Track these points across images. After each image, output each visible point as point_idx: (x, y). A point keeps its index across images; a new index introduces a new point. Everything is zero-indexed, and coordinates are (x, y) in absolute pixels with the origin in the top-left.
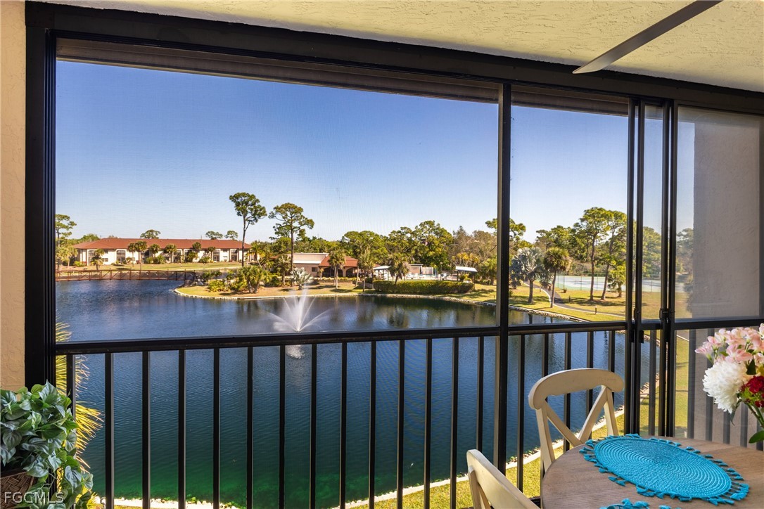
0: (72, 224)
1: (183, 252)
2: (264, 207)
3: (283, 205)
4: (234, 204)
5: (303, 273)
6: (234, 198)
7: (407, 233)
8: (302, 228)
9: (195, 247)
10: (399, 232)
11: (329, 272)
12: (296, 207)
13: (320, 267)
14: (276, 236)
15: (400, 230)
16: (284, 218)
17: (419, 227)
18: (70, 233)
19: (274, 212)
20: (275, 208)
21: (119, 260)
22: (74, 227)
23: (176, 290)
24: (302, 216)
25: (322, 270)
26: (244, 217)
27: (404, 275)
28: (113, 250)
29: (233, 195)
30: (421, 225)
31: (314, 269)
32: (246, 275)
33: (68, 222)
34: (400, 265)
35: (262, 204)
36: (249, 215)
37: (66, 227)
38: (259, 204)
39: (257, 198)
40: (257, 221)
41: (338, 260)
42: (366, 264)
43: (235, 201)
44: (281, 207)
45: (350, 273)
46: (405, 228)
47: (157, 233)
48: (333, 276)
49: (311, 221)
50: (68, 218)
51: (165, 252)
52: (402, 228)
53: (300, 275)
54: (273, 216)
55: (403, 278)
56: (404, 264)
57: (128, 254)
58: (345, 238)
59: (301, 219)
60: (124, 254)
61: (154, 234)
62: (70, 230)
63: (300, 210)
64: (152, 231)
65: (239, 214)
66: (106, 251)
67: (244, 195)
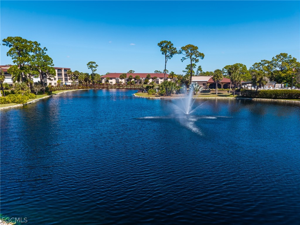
0: (97, 66)
1: (143, 79)
2: (175, 48)
3: (186, 46)
4: (160, 48)
5: (196, 85)
6: (160, 44)
7: (265, 63)
8: (197, 59)
9: (148, 77)
10: (260, 63)
11: (212, 86)
12: (194, 46)
13: (208, 83)
14: (186, 70)
15: (260, 62)
16: (186, 53)
17: (275, 58)
18: (96, 70)
19: (181, 50)
20: (182, 48)
21: (117, 83)
22: (97, 67)
23: (134, 94)
24: (197, 51)
25: (209, 84)
26: (166, 55)
27: (263, 86)
28: (114, 78)
29: (159, 43)
30: (277, 56)
31: (204, 84)
32: (165, 86)
33: (95, 65)
34: (261, 79)
35: (174, 46)
36: (168, 53)
37: (95, 67)
38: (173, 46)
39: (172, 43)
40: (172, 57)
41: (218, 77)
42: (236, 79)
43: (160, 46)
44: (185, 47)
45: (226, 86)
46: (264, 61)
47: (134, 71)
48: (215, 88)
49: (203, 54)
50: (95, 63)
51: (135, 79)
52: (262, 61)
53: (195, 87)
54: (180, 53)
55: (262, 88)
56: (264, 78)
57: (120, 80)
58: (224, 69)
59: (196, 53)
60: (119, 80)
61: (132, 72)
62: (96, 68)
63: (197, 48)
64: (131, 71)
65: (163, 53)
66: (111, 79)
67: (165, 42)
